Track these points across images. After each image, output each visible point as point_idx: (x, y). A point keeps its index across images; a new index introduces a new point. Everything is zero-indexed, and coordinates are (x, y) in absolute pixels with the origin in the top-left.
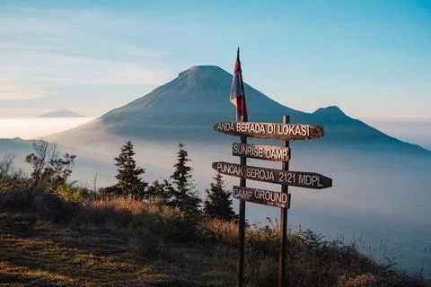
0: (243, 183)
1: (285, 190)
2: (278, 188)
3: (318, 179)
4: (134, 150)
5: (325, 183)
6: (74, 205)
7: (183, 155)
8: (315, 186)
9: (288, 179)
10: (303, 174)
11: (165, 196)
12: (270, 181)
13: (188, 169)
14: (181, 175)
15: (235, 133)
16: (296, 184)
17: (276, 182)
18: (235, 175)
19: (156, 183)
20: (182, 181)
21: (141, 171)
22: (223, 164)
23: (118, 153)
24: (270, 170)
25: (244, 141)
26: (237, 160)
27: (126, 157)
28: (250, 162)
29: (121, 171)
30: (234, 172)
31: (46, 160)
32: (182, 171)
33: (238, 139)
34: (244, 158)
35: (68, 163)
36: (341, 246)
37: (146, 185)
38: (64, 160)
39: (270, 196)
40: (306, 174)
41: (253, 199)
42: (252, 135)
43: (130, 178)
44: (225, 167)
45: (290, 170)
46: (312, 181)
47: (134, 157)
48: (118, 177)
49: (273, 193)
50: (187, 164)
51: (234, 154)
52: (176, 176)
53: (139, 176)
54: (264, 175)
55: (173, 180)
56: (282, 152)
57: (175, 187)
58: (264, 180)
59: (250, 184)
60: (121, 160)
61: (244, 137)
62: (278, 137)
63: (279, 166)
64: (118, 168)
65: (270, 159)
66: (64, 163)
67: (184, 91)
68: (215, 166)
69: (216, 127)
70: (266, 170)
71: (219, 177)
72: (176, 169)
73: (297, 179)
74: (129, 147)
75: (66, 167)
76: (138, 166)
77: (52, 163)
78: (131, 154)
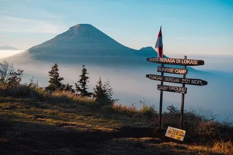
0: (162, 83)
1: (184, 86)
2: (181, 85)
3: (201, 82)
4: (58, 68)
5: (205, 83)
7: (84, 71)
8: (199, 84)
9: (186, 82)
10: (193, 80)
11: (73, 91)
12: (177, 82)
13: (87, 78)
14: (83, 81)
15: (159, 62)
16: (190, 84)
17: (180, 83)
18: (159, 80)
19: (68, 85)
20: (84, 84)
21: (62, 79)
22: (152, 75)
23: (50, 70)
24: (177, 78)
25: (163, 66)
27: (54, 71)
29: (51, 79)
30: (158, 79)
31: (7, 72)
32: (84, 79)
33: (160, 65)
34: (163, 73)
35: (19, 74)
36: (186, 112)
37: (64, 86)
38: (17, 73)
39: (176, 89)
40: (195, 80)
41: (168, 90)
42: (166, 63)
43: (56, 82)
44: (153, 77)
45: (186, 78)
46: (198, 82)
47: (58, 72)
48: (50, 82)
49: (179, 87)
50: (86, 75)
51: (158, 71)
52: (81, 81)
53: (61, 82)
54: (174, 80)
55: (79, 83)
56: (184, 71)
57: (80, 87)
58: (174, 82)
59: (165, 83)
60: (51, 73)
61: (163, 63)
63: (182, 76)
64: (50, 77)
65: (177, 74)
66: (17, 74)
67: (72, 37)
68: (148, 76)
69: (148, 60)
70: (175, 78)
71: (100, 82)
72: (80, 78)
73: (191, 82)
74: (56, 66)
75: (18, 76)
76: (60, 76)
77: (11, 74)
78: (57, 70)
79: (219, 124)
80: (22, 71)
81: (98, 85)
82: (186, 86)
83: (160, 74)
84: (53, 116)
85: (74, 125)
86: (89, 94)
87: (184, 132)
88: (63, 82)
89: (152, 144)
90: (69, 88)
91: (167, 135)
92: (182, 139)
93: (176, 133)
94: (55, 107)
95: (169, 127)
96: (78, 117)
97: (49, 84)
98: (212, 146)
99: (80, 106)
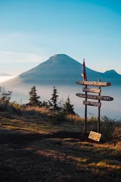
0: (86, 100)
1: (99, 101)
3: (109, 98)
4: (36, 89)
5: (112, 99)
6: (19, 110)
7: (55, 91)
8: (108, 100)
9: (100, 98)
10: (105, 97)
11: (48, 107)
12: (95, 99)
15: (84, 85)
16: (103, 99)
17: (97, 99)
18: (84, 97)
19: (44, 102)
20: (55, 100)
21: (39, 97)
22: (80, 94)
24: (95, 96)
26: (84, 93)
27: (33, 92)
28: (88, 93)
29: (31, 97)
32: (55, 97)
33: (84, 87)
36: (116, 121)
37: (41, 102)
38: (8, 93)
41: (89, 105)
42: (89, 85)
43: (35, 100)
49: (96, 102)
50: (57, 94)
51: (83, 91)
52: (52, 99)
53: (38, 99)
54: (93, 97)
56: (99, 91)
57: (52, 103)
58: (93, 99)
60: (31, 93)
61: (86, 86)
62: (97, 86)
65: (94, 92)
69: (77, 83)
71: (69, 99)
72: (52, 96)
74: (34, 88)
75: (8, 96)
77: (3, 94)
78: (35, 91)
80: (11, 92)
81: (67, 101)
84: (15, 124)
87: (100, 135)
88: (40, 100)
90: (44, 104)
91: (90, 137)
92: (98, 140)
93: (95, 136)
95: (91, 132)
96: (32, 125)
97: (29, 101)
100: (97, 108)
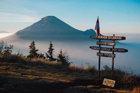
2: (111, 53)
3: (124, 50)
4: (35, 44)
7: (51, 45)
10: (119, 49)
11: (44, 58)
12: (109, 51)
13: (53, 49)
14: (51, 52)
15: (97, 39)
17: (111, 51)
18: (98, 50)
19: (41, 54)
20: (51, 53)
21: (37, 50)
22: (93, 47)
23: (30, 45)
24: (109, 48)
25: (100, 41)
27: (32, 46)
28: (102, 46)
29: (31, 51)
30: (97, 49)
31: (3, 47)
32: (51, 50)
33: (98, 40)
34: (100, 45)
35: (11, 48)
37: (39, 55)
38: (10, 47)
39: (109, 55)
40: (120, 49)
41: (104, 56)
43: (34, 52)
44: (94, 48)
45: (115, 48)
46: (122, 51)
47: (35, 46)
48: (30, 52)
49: (110, 54)
50: (53, 48)
51: (97, 44)
52: (49, 51)
53: (37, 52)
54: (107, 49)
55: (48, 53)
56: (113, 44)
57: (49, 55)
58: (107, 51)
59: (102, 52)
60: (31, 47)
63: (112, 47)
64: (30, 49)
65: (109, 45)
68: (91, 47)
69: (91, 37)
70: (108, 48)
71: (61, 52)
72: (49, 49)
73: (118, 50)
74: (33, 43)
75: (10, 50)
76: (36, 49)
77: (5, 48)
78: (34, 45)
79: (136, 76)
80: (12, 46)
82: (115, 53)
83: (98, 46)
84: (32, 74)
85: (45, 79)
86: (55, 60)
87: (114, 81)
88: (38, 52)
89: (94, 90)
90: (42, 56)
91: (104, 84)
92: (113, 86)
93: (109, 83)
94: (34, 68)
95: (105, 79)
96: (48, 74)
97: (29, 54)
98: (132, 90)
99: (49, 67)
100: (111, 58)
